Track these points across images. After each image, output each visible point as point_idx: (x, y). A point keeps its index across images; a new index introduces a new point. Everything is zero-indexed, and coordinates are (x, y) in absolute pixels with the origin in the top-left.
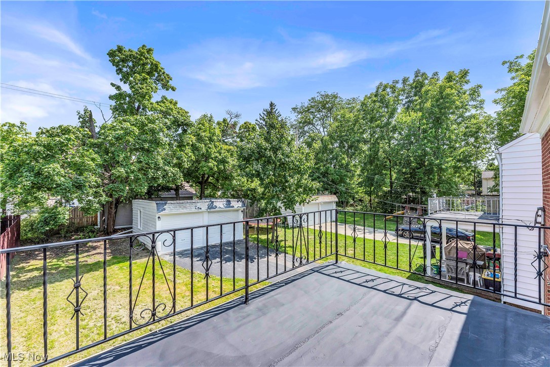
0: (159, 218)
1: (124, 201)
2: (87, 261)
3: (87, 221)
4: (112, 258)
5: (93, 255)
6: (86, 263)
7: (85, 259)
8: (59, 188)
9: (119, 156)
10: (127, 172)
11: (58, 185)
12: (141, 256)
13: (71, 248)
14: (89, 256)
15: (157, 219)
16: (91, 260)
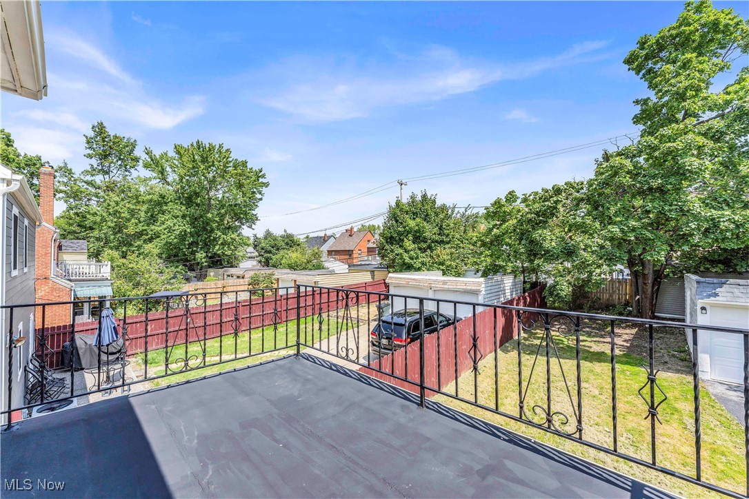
0: (703, 308)
1: (671, 275)
2: (591, 347)
3: (619, 298)
4: (624, 354)
5: (604, 342)
6: (588, 349)
7: (592, 344)
8: (548, 255)
9: (609, 208)
10: (622, 231)
11: (547, 252)
12: (669, 368)
13: (588, 327)
14: (598, 342)
15: (699, 310)
16: (595, 348)
